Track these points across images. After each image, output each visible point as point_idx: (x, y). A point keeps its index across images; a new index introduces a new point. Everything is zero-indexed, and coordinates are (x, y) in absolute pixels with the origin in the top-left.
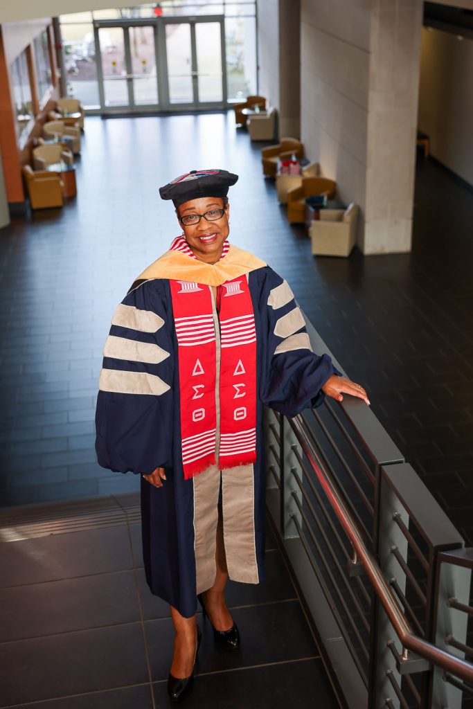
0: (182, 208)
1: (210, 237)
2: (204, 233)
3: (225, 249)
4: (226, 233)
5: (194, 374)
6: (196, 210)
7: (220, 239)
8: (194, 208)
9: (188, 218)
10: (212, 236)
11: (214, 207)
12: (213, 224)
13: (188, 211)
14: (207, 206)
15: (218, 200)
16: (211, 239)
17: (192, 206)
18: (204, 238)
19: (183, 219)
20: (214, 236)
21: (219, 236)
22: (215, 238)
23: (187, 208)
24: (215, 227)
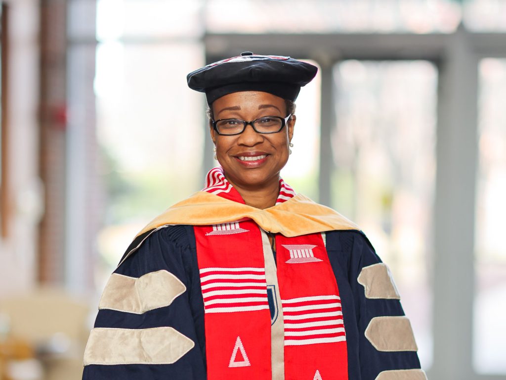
0: (218, 104)
1: (255, 159)
2: (248, 150)
3: (280, 197)
4: (283, 156)
5: (233, 364)
6: (242, 112)
7: (272, 163)
8: (238, 108)
9: (227, 122)
10: (259, 158)
11: (270, 111)
12: (264, 138)
13: (228, 112)
14: (261, 107)
15: (279, 101)
16: (258, 161)
17: (234, 105)
18: (247, 159)
19: (216, 125)
20: (262, 157)
21: (270, 159)
22: (263, 162)
23: (227, 106)
24: (266, 144)
